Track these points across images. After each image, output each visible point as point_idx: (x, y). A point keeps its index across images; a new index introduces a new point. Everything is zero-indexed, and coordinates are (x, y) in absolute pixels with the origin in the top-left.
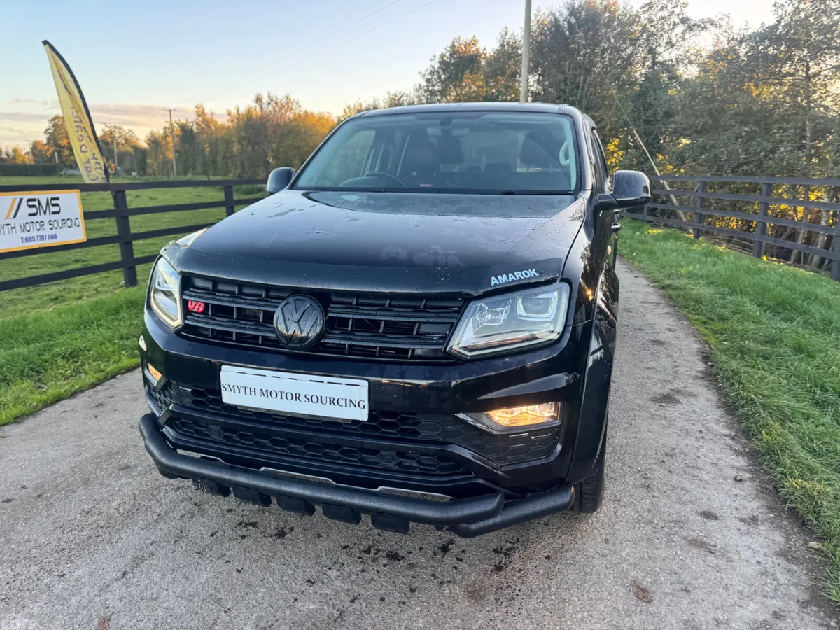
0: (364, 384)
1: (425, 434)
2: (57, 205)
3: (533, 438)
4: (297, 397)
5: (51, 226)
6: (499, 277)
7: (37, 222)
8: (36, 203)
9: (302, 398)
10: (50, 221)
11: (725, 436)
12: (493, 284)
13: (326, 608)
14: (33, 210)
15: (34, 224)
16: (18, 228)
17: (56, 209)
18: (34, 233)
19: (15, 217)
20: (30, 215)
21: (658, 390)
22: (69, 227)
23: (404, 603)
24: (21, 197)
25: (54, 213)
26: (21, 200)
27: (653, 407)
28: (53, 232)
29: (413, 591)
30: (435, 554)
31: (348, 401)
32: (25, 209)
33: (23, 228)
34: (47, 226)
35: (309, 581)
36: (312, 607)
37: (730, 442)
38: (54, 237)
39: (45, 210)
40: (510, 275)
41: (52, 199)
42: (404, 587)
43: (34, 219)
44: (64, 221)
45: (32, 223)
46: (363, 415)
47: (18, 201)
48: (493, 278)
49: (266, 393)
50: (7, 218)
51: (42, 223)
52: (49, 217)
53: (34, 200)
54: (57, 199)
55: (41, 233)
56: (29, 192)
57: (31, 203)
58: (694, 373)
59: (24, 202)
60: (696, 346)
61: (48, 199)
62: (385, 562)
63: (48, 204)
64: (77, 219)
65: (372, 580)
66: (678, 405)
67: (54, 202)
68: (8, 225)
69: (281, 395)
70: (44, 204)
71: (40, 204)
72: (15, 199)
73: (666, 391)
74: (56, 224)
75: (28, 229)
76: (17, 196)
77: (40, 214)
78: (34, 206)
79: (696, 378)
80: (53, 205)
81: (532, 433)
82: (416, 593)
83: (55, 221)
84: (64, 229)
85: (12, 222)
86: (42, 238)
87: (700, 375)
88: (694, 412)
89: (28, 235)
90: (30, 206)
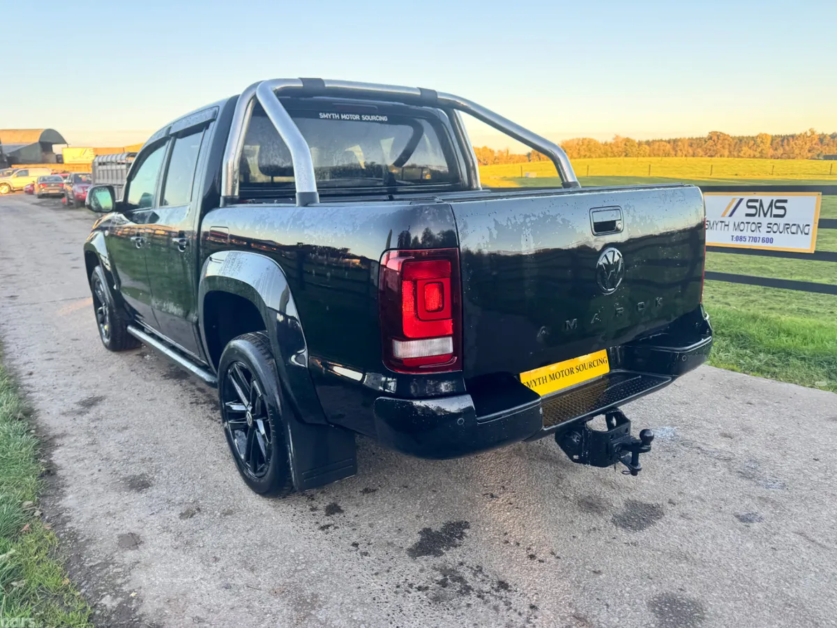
2: (783, 208)
5: (769, 230)
7: (754, 223)
8: (757, 205)
10: (769, 224)
14: (753, 211)
15: (750, 225)
16: (731, 226)
17: (781, 212)
18: (747, 233)
19: (731, 215)
20: (747, 215)
22: (794, 233)
24: (742, 197)
25: (776, 216)
26: (741, 200)
28: (771, 235)
32: (743, 209)
33: (737, 227)
34: (764, 229)
38: (771, 241)
39: (765, 211)
41: (778, 201)
43: (751, 219)
44: (788, 226)
45: (748, 223)
47: (738, 200)
50: (723, 216)
51: (759, 225)
52: (768, 219)
53: (756, 201)
54: (785, 201)
55: (754, 235)
56: (753, 193)
57: (750, 204)
59: (743, 204)
61: (772, 200)
63: (771, 205)
64: (808, 225)
67: (778, 204)
68: (722, 222)
70: (766, 206)
71: (761, 205)
72: (734, 199)
74: (775, 228)
75: (742, 229)
76: (737, 196)
77: (759, 216)
78: (755, 207)
80: (777, 208)
83: (776, 224)
84: (785, 235)
85: (727, 219)
86: (755, 239)
89: (739, 234)
90: (749, 207)
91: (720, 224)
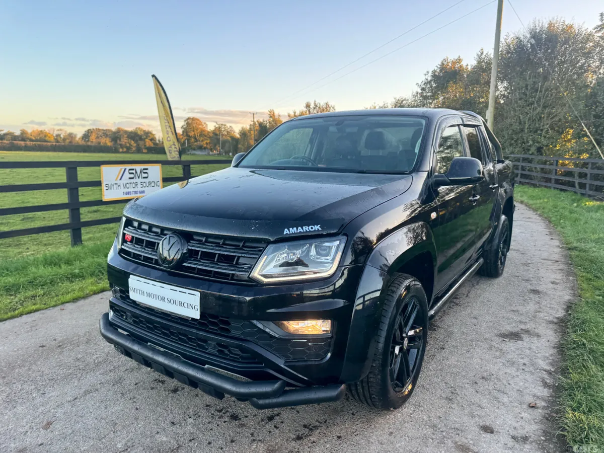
0: (198, 294)
1: (234, 333)
2: (146, 173)
3: (310, 344)
4: (163, 299)
5: (142, 186)
6: (291, 229)
7: (133, 183)
8: (134, 172)
9: (166, 300)
10: (141, 182)
11: (545, 371)
12: (285, 233)
13: (172, 441)
14: (132, 176)
16: (122, 186)
17: (146, 175)
18: (131, 190)
19: (121, 179)
20: (130, 178)
21: (508, 328)
22: (153, 187)
23: (222, 448)
24: (126, 167)
25: (144, 178)
26: (125, 169)
27: (497, 341)
28: (143, 189)
29: (232, 441)
30: (262, 420)
31: (189, 305)
32: (127, 175)
33: (125, 186)
34: (139, 185)
35: (173, 423)
36: (165, 439)
37: (546, 376)
38: (143, 192)
39: (139, 176)
40: (299, 228)
41: (144, 169)
42: (229, 438)
43: (132, 181)
44: (150, 183)
45: (130, 183)
46: (196, 315)
47: (123, 170)
48: (286, 230)
49: (149, 295)
50: (116, 180)
51: (136, 184)
52: (141, 180)
53: (133, 169)
54: (147, 169)
55: (135, 190)
56: (130, 165)
57: (131, 171)
58: (551, 318)
59: (127, 171)
60: (567, 298)
61: (141, 169)
62: (226, 420)
63: (141, 172)
64: (158, 181)
65: (211, 429)
66: (519, 342)
67: (145, 171)
68: (116, 184)
69: (156, 297)
70: (139, 172)
71: (136, 172)
73: (515, 330)
74: (145, 185)
75: (128, 187)
76: (123, 167)
77: (136, 178)
78: (133, 173)
79: (551, 322)
80: (144, 173)
81: (309, 341)
82: (234, 444)
83: (144, 182)
84: (149, 188)
85: (119, 182)
86: (136, 192)
87: (555, 320)
88: (530, 349)
89: (127, 190)
90: (130, 173)
91: (115, 186)
